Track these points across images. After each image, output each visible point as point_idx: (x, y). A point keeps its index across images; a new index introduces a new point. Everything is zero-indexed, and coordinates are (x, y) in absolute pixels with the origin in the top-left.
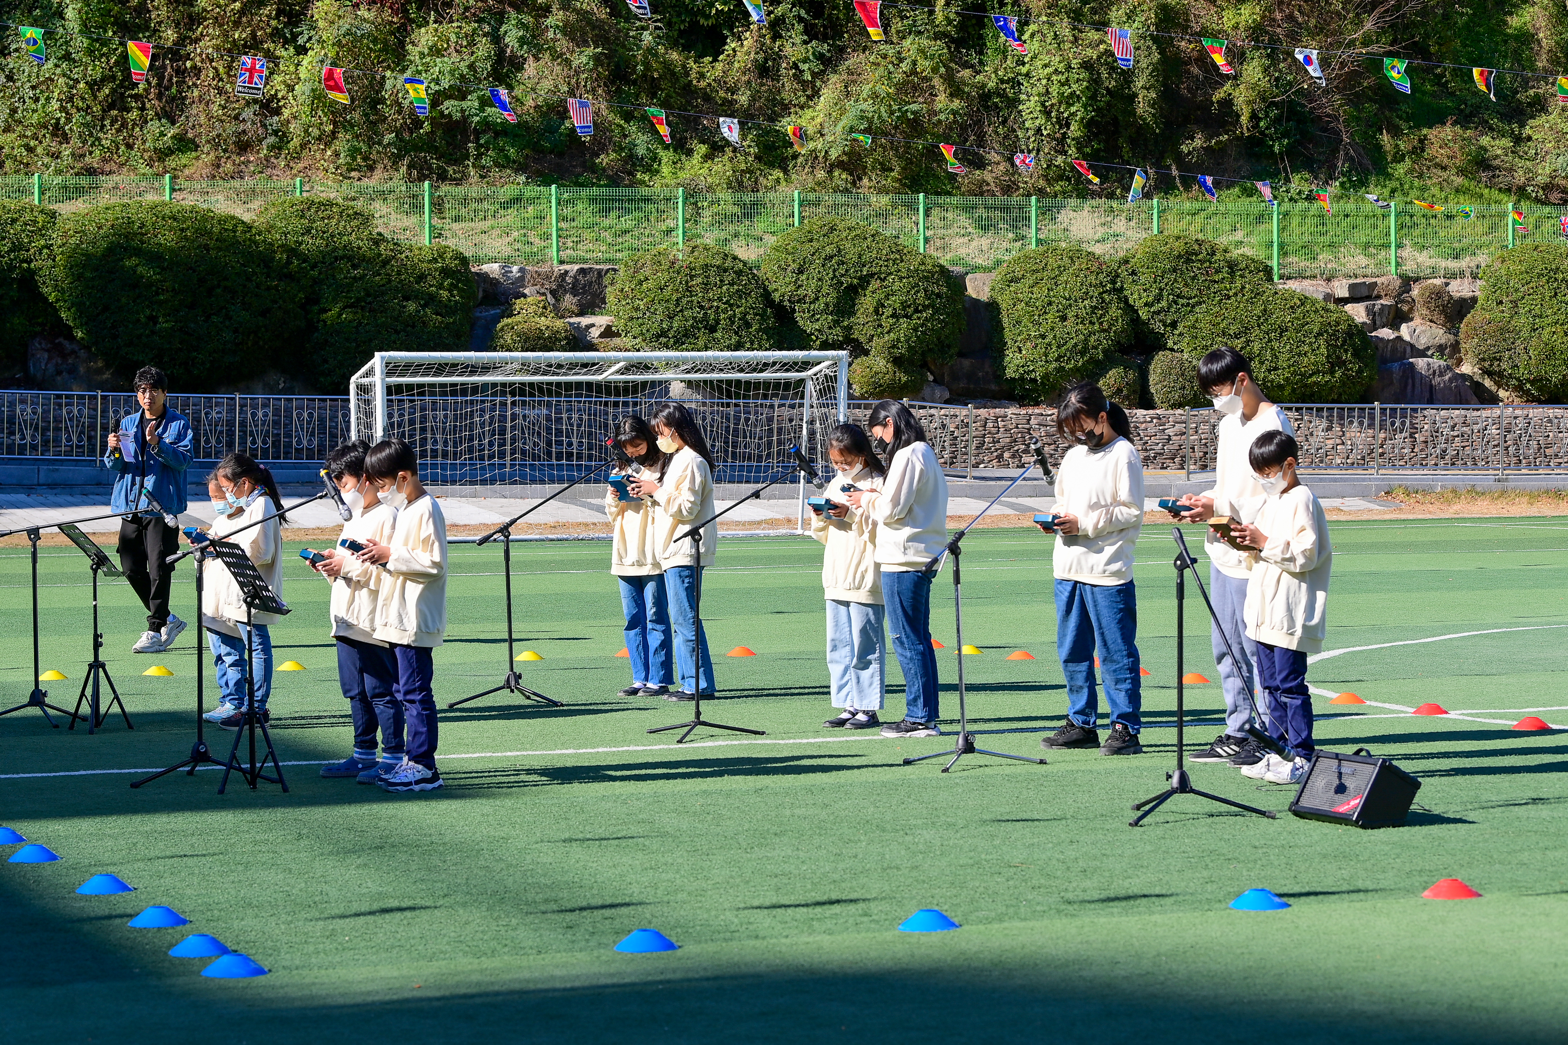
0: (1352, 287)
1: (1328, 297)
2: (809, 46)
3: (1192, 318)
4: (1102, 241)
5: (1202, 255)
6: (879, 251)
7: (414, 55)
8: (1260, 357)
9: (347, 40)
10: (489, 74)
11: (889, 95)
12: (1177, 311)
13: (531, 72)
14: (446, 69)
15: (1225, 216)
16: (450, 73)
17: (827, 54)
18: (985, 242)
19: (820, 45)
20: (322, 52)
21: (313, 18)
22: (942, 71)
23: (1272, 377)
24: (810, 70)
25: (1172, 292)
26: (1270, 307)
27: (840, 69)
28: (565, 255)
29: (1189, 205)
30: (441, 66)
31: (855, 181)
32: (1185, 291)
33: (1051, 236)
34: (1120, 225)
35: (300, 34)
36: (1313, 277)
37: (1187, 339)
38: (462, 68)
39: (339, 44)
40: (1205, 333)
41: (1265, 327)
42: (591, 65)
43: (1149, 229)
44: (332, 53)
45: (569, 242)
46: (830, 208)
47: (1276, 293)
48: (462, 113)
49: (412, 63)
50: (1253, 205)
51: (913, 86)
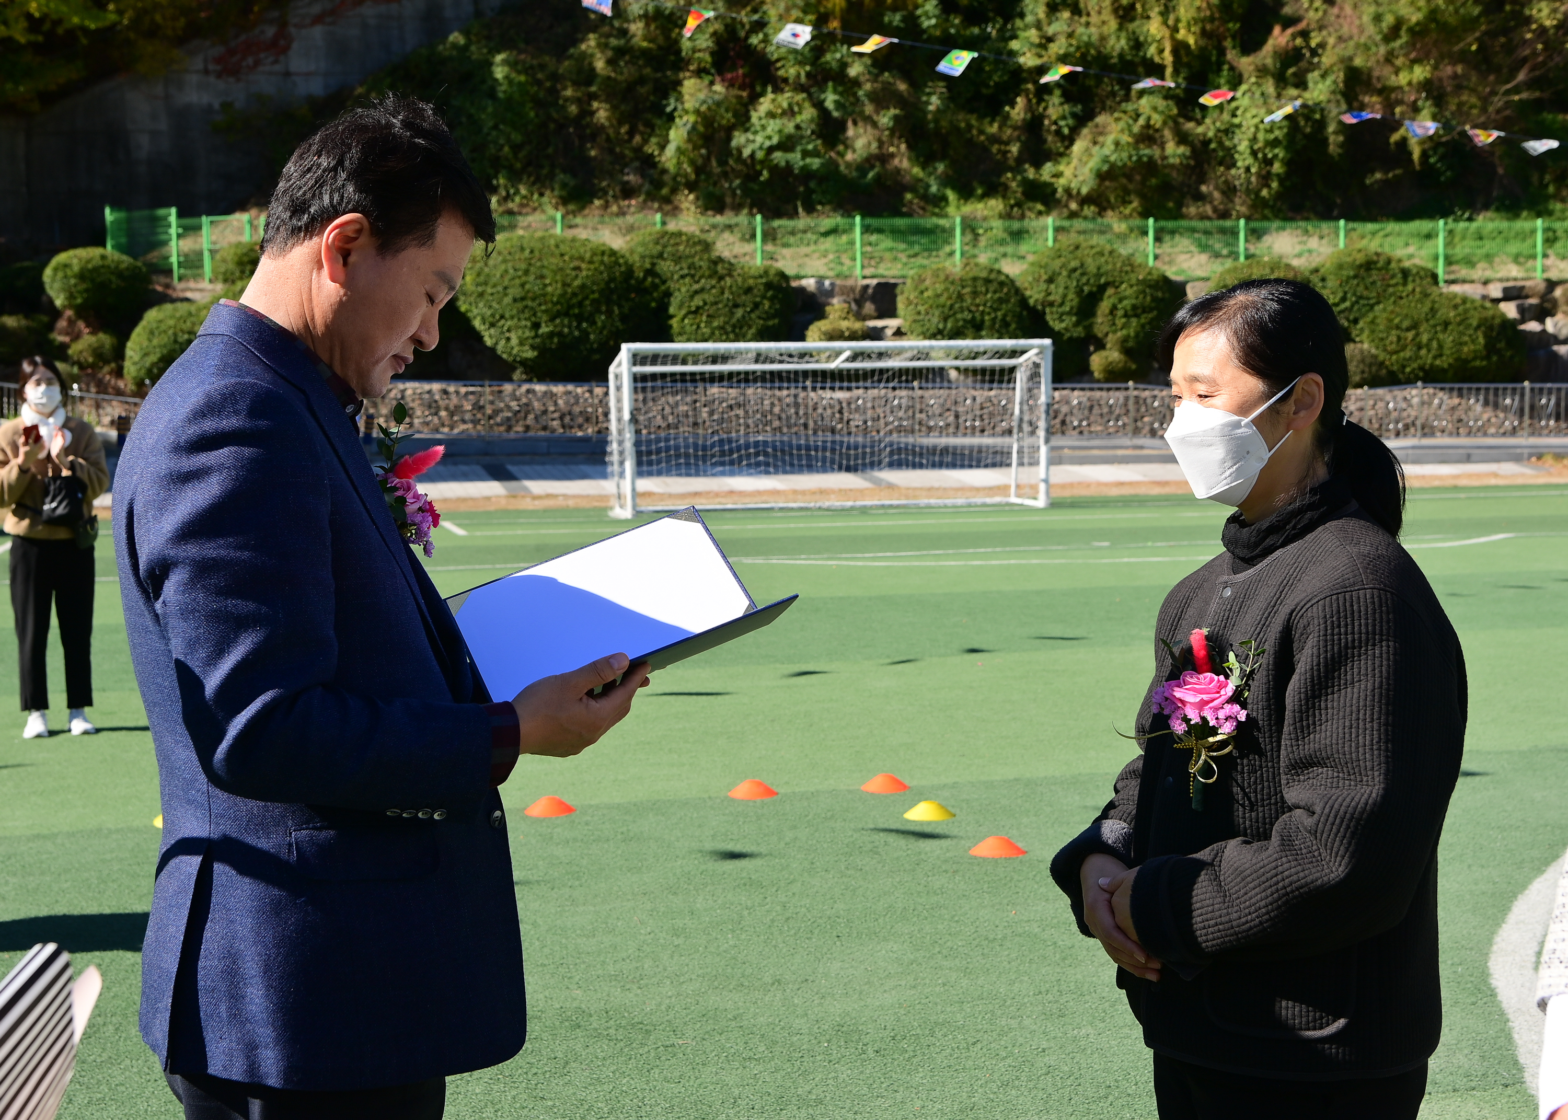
0: (1505, 290)
1: (1484, 297)
2: (1066, 107)
3: (1371, 315)
4: (1299, 255)
5: (1380, 265)
6: (1114, 264)
7: (754, 119)
8: (1428, 346)
9: (704, 108)
10: (813, 132)
11: (1128, 143)
12: (1359, 310)
13: (851, 132)
14: (777, 128)
15: (1399, 234)
16: (780, 131)
17: (1080, 113)
18: (1204, 258)
19: (1075, 105)
20: (685, 118)
21: (680, 93)
22: (1171, 123)
23: (1438, 362)
24: (1067, 125)
25: (1354, 294)
26: (1436, 306)
27: (1090, 124)
28: (868, 272)
29: (1370, 226)
30: (773, 126)
31: (1101, 211)
32: (1365, 293)
33: (1258, 252)
34: (1313, 243)
35: (669, 105)
36: (1472, 282)
37: (1366, 333)
38: (790, 127)
39: (697, 112)
40: (1381, 327)
41: (1432, 322)
42: (891, 124)
43: (1337, 245)
44: (692, 118)
45: (873, 263)
46: (1079, 232)
47: (1441, 294)
48: (787, 162)
49: (753, 125)
50: (1423, 225)
51: (1148, 136)
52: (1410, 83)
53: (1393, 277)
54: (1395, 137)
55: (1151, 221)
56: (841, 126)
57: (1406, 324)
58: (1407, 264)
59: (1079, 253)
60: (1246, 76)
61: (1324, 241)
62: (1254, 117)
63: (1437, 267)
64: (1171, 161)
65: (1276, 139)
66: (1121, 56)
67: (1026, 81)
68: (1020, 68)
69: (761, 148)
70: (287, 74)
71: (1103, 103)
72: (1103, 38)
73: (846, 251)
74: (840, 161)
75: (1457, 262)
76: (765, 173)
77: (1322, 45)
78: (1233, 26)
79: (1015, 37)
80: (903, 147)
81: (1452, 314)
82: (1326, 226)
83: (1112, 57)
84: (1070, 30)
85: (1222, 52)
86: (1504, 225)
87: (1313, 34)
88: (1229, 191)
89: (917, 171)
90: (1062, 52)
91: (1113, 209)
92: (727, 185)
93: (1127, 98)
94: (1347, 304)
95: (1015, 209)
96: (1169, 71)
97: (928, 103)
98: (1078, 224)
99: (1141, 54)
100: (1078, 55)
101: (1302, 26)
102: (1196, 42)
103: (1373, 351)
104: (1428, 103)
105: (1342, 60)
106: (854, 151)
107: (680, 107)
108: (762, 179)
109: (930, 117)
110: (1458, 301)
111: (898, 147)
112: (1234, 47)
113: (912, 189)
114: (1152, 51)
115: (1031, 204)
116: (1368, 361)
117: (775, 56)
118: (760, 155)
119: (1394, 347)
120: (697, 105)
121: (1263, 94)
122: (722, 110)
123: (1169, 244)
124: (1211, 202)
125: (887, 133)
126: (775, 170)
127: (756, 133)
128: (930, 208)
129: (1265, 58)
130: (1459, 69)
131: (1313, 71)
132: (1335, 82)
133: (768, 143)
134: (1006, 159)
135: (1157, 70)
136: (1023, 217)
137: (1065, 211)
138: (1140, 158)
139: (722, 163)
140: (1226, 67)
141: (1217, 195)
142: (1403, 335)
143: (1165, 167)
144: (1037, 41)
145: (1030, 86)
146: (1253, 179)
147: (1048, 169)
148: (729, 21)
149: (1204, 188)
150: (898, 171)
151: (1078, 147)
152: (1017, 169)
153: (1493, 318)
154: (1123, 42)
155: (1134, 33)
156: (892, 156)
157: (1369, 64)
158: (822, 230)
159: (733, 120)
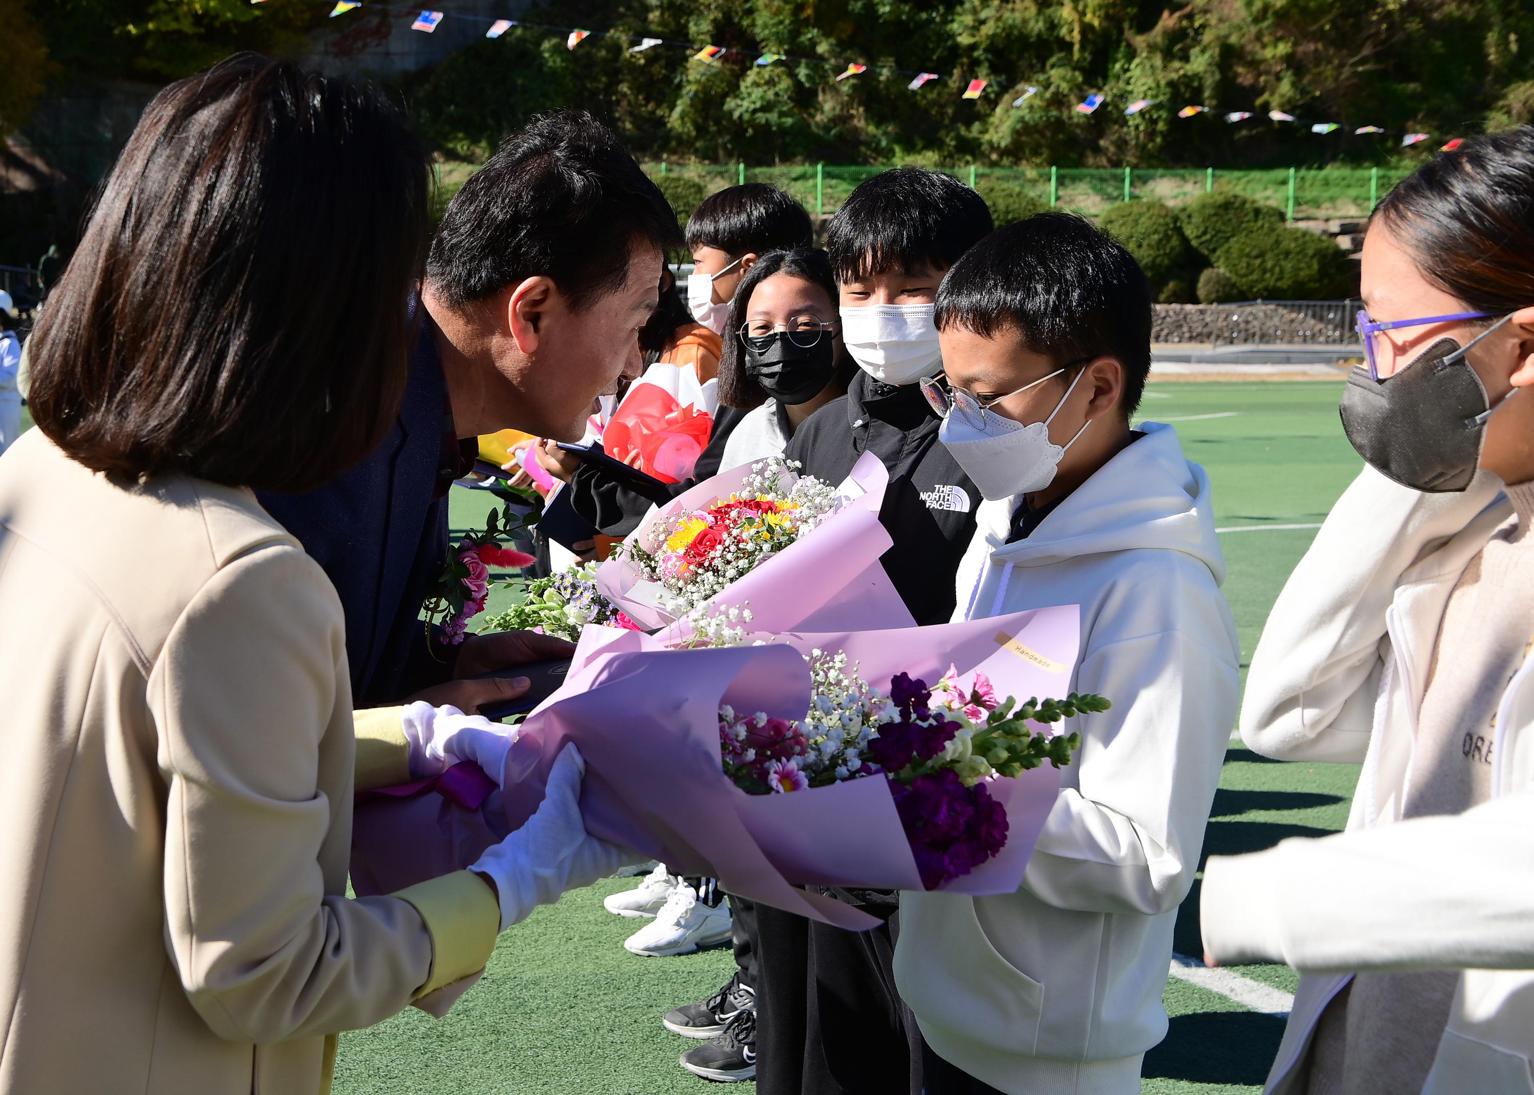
2: (992, 77)
3: (1226, 246)
4: (1176, 197)
5: (1237, 205)
6: (1020, 204)
7: (743, 85)
8: (1272, 271)
9: (703, 79)
10: (789, 98)
11: (1040, 107)
12: (1217, 241)
13: (821, 97)
14: (759, 95)
15: (1260, 180)
16: (762, 98)
17: (1005, 83)
18: (1097, 199)
19: (1000, 75)
20: (688, 88)
21: (685, 67)
22: (1076, 91)
23: (1279, 284)
24: (993, 92)
25: (1214, 229)
26: (1281, 239)
27: (1011, 91)
28: (828, 208)
29: (1237, 174)
30: (757, 93)
31: (1017, 162)
32: (1223, 228)
33: (1142, 194)
34: (1189, 187)
35: (676, 77)
36: (1315, 219)
37: (1222, 260)
38: (770, 95)
39: (698, 82)
40: (1235, 255)
41: (1276, 252)
42: (850, 92)
43: (1206, 189)
44: (693, 88)
45: (832, 201)
46: (998, 179)
47: (1285, 230)
48: (767, 120)
49: (742, 93)
50: (1280, 174)
51: (1059, 101)
52: (1274, 57)
53: (1246, 215)
54: (1259, 101)
55: (1054, 169)
56: (813, 93)
57: (1254, 253)
58: (1261, 203)
59: (993, 194)
60: (1139, 51)
61: (1198, 185)
62: (1144, 84)
63: (1287, 206)
64: (1075, 120)
65: (1160, 103)
66: (1039, 35)
67: (961, 56)
68: (956, 46)
69: (747, 111)
70: (387, 54)
71: (1023, 73)
72: (1025, 22)
73: (810, 193)
74: (811, 120)
75: (1306, 203)
76: (750, 131)
77: (1203, 26)
78: (1132, 11)
79: (953, 21)
80: (861, 109)
81: (1293, 245)
82: (1199, 173)
83: (1031, 37)
84: (998, 15)
85: (1121, 32)
86: (1346, 172)
87: (1197, 17)
88: (1122, 144)
89: (871, 129)
90: (991, 32)
91: (1027, 160)
92: (720, 141)
93: (1043, 70)
94: (1208, 237)
95: (948, 160)
96: (1076, 47)
97: (880, 74)
98: (998, 172)
99: (1055, 34)
100: (1004, 34)
101: (1188, 10)
102: (1100, 24)
103: (1228, 274)
104: (1289, 73)
105: (1218, 38)
106: (823, 112)
107: (684, 78)
108: (748, 135)
109: (881, 86)
110: (1299, 234)
111: (857, 110)
112: (1131, 28)
113: (867, 144)
114: (1064, 31)
115: (961, 156)
116: (1222, 282)
117: (761, 36)
118: (746, 117)
119: (1243, 272)
120: (698, 77)
121: (1152, 66)
122: (718, 82)
123: (1071, 187)
124: (1106, 154)
125: (846, 98)
126: (758, 128)
127: (743, 99)
128: (881, 159)
129: (1156, 36)
130: (1320, 46)
131: (1194, 47)
132: (1212, 56)
133: (752, 107)
134: (943, 119)
135: (1067, 46)
136: (953, 166)
137: (987, 160)
138: (1048, 118)
139: (717, 123)
140: (1124, 44)
141: (1112, 149)
142: (1253, 262)
143: (1071, 125)
144: (971, 23)
145: (965, 60)
146: (1142, 136)
147: (976, 126)
148: (726, 9)
149: (1102, 143)
150: (856, 130)
151: (999, 110)
152: (952, 127)
153: (1327, 248)
154: (1041, 25)
155: (1050, 16)
156: (852, 117)
157: (1243, 41)
158: (794, 175)
159: (727, 89)
